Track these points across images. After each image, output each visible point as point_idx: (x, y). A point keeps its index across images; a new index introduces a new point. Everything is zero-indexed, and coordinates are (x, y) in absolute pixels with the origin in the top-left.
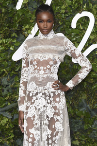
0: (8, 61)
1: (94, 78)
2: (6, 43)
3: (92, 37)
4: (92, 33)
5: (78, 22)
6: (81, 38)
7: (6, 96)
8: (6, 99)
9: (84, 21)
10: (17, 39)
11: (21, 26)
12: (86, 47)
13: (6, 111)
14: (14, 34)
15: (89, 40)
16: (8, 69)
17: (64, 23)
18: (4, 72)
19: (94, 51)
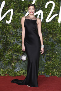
0: (19, 22)
1: (55, 29)
2: (18, 15)
3: (54, 12)
4: (54, 10)
5: (48, 5)
6: (50, 12)
7: (19, 36)
8: (19, 38)
9: (51, 5)
10: (23, 13)
11: (24, 8)
12: (51, 16)
13: (19, 42)
14: (22, 11)
15: (53, 13)
16: (19, 25)
17: (42, 6)
18: (18, 27)
19: (55, 17)
